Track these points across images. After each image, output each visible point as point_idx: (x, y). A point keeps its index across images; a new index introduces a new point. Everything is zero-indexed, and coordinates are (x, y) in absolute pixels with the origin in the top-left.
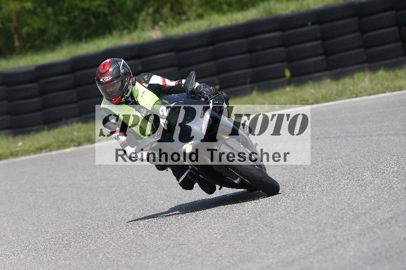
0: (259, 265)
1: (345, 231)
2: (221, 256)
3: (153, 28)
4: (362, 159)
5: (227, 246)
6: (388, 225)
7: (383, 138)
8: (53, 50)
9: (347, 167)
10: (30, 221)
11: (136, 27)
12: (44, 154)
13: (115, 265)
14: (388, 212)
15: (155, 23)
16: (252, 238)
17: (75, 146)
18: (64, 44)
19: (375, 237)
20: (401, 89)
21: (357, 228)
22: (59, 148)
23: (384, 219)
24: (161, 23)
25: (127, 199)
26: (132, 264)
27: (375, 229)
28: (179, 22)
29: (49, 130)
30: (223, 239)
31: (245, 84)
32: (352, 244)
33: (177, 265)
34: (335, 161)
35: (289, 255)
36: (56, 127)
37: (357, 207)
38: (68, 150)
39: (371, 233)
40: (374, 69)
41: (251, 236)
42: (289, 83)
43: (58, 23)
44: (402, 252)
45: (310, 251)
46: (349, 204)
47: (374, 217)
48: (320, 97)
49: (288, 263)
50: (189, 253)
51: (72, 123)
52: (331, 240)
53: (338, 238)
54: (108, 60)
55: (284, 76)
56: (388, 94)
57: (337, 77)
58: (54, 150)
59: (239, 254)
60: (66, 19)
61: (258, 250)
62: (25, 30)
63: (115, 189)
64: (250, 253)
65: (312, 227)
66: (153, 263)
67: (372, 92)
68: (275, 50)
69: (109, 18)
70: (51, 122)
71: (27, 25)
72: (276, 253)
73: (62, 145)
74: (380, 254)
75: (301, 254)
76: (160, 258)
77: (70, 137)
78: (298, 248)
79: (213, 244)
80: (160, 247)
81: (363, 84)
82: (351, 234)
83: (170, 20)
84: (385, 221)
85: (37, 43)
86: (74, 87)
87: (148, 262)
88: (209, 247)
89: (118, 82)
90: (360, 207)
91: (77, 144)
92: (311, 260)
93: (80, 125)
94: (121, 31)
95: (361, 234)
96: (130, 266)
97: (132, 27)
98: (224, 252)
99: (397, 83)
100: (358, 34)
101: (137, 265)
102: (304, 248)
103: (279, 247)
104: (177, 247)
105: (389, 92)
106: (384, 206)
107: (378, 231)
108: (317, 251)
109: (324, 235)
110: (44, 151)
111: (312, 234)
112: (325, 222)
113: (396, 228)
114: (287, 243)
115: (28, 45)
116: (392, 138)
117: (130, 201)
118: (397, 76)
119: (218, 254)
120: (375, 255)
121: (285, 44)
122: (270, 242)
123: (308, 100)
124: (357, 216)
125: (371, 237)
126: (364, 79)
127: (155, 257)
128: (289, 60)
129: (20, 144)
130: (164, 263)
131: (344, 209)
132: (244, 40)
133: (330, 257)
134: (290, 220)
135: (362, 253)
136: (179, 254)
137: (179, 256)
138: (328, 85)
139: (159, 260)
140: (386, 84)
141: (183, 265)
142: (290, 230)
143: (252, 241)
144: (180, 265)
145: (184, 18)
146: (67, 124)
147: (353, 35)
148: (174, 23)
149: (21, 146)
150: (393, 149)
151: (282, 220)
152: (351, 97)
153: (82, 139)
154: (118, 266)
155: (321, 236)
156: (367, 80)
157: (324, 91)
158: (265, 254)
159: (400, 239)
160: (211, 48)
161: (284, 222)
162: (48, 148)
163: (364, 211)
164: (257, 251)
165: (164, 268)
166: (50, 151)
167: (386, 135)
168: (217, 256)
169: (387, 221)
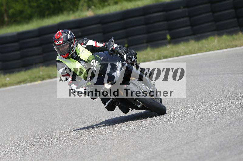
0: (151, 152)
1: (203, 131)
2: (128, 146)
3: (88, 10)
4: (213, 88)
5: (132, 140)
6: (228, 127)
7: (226, 76)
8: (27, 23)
9: (204, 93)
10: (14, 125)
11: (77, 9)
12: (22, 85)
13: (65, 152)
14: (228, 120)
15: (89, 7)
16: (147, 135)
17: (41, 80)
18: (34, 20)
19: (221, 135)
20: (236, 46)
21: (210, 129)
22: (31, 81)
23: (226, 124)
24: (93, 7)
25: (72, 112)
26: (75, 151)
27: (221, 130)
28: (104, 6)
29: (25, 70)
30: (130, 136)
31: (143, 43)
32: (207, 139)
33: (102, 151)
34: (196, 89)
35: (169, 145)
36: (29, 69)
37: (210, 117)
38: (37, 83)
39: (219, 132)
40: (220, 35)
41: (146, 134)
42: (169, 43)
43: (31, 7)
44: (237, 144)
45: (182, 143)
46: (205, 115)
47: (220, 123)
48: (188, 51)
49: (168, 151)
50: (109, 145)
51: (39, 67)
52: (194, 137)
53: (199, 136)
54: (61, 31)
55: (166, 39)
56: (229, 49)
57: (198, 39)
58: (28, 82)
59: (139, 145)
60: (35, 4)
61: (151, 142)
62: (11, 11)
63: (65, 106)
64: (146, 144)
65: (183, 129)
66: (87, 150)
67: (219, 48)
68: (161, 23)
69: (62, 4)
70: (27, 66)
71: (12, 8)
72: (161, 144)
73: (33, 80)
74: (224, 145)
75: (176, 145)
76: (92, 147)
77: (38, 75)
78: (174, 142)
79: (123, 139)
80: (92, 141)
81: (214, 43)
82: (206, 133)
83: (98, 5)
84: (227, 125)
85: (18, 19)
86: (40, 45)
87: (85, 150)
88: (121, 141)
89: (67, 44)
90: (212, 117)
91: (42, 79)
92: (183, 148)
93: (44, 68)
94: (69, 11)
95: (212, 133)
96: (74, 152)
97: (75, 9)
98: (130, 144)
99: (234, 43)
100: (211, 14)
101: (78, 151)
102: (178, 142)
103: (163, 141)
104: (102, 141)
105: (229, 48)
106: (226, 116)
107: (222, 131)
108: (186, 143)
109: (190, 134)
110: (22, 83)
111: (183, 133)
112: (190, 126)
113: (233, 129)
114: (168, 138)
115: (13, 20)
116: (231, 75)
117: (74, 113)
118: (234, 39)
119: (126, 145)
120: (221, 146)
121: (167, 19)
122: (158, 138)
123: (180, 53)
124: (210, 122)
125: (218, 135)
126: (214, 41)
127: (89, 147)
128: (170, 29)
129: (8, 79)
130: (94, 151)
131: (202, 118)
132: (143, 17)
133: (193, 147)
134: (170, 125)
135: (213, 144)
136: (103, 145)
137: (103, 146)
138: (193, 44)
139: (91, 148)
140: (228, 43)
141: (105, 151)
142: (170, 131)
143: (147, 137)
144: (104, 152)
145: (106, 4)
146: (36, 67)
147: (208, 14)
148: (101, 7)
149: (9, 81)
150: (232, 82)
151: (165, 125)
152: (206, 51)
153: (45, 77)
154: (66, 152)
155: (189, 134)
156: (216, 41)
157: (190, 48)
158: (155, 145)
159: (236, 136)
160: (123, 22)
161: (166, 126)
162: (24, 81)
163: (214, 119)
164: (150, 144)
165: (94, 153)
166: (26, 83)
167: (228, 74)
168: (126, 146)
169: (228, 125)
